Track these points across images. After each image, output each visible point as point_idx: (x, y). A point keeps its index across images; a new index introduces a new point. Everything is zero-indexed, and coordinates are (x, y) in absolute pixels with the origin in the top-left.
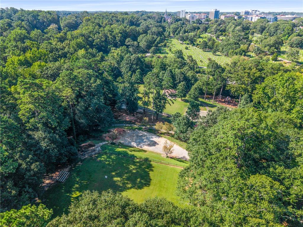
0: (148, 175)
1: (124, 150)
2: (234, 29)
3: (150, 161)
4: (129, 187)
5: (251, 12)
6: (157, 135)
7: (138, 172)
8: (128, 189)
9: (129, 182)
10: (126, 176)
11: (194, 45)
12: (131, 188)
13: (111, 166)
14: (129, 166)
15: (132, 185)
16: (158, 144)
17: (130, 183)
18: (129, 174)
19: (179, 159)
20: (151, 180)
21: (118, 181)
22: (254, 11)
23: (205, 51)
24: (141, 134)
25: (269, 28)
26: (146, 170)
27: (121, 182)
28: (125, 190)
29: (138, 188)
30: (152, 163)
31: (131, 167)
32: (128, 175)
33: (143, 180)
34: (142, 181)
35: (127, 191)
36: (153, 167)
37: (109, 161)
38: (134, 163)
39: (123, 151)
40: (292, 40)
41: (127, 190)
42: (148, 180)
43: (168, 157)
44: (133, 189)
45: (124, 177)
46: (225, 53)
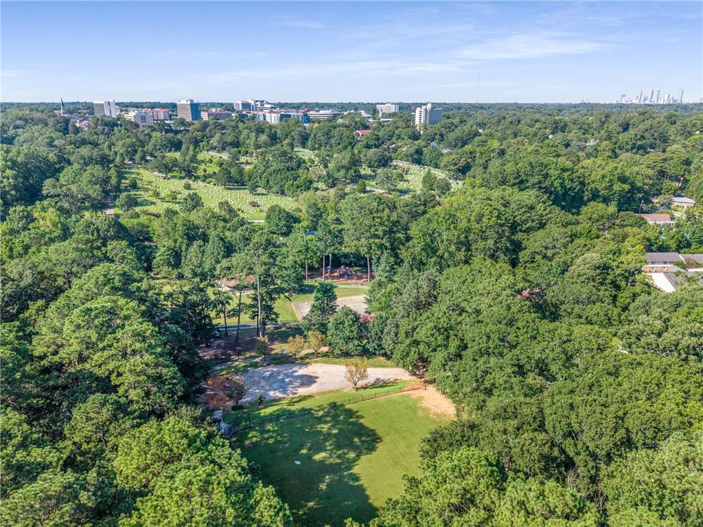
0: (362, 427)
1: (275, 408)
2: (256, 141)
3: (342, 405)
4: (354, 458)
5: (253, 104)
6: (298, 363)
7: (340, 429)
8: (355, 460)
9: (346, 451)
10: (330, 445)
11: (197, 178)
12: (358, 456)
13: (286, 443)
14: (316, 428)
15: (355, 451)
16: (317, 378)
17: (348, 452)
18: (331, 439)
19: (373, 385)
20: (374, 430)
21: (326, 457)
22: (259, 103)
23: (229, 189)
24: (269, 373)
25: (315, 136)
26: (351, 420)
27: (331, 456)
28: (354, 464)
29: (369, 452)
30: (347, 407)
31: (324, 428)
32: (331, 442)
33: (362, 437)
34: (363, 439)
35: (357, 465)
36: (357, 411)
37: (272, 437)
38: (320, 420)
39: (278, 410)
40: (368, 155)
41: (357, 463)
42: (370, 433)
43: (357, 389)
44: (363, 457)
45: (329, 448)
46: (275, 189)
